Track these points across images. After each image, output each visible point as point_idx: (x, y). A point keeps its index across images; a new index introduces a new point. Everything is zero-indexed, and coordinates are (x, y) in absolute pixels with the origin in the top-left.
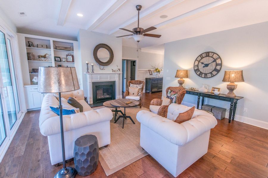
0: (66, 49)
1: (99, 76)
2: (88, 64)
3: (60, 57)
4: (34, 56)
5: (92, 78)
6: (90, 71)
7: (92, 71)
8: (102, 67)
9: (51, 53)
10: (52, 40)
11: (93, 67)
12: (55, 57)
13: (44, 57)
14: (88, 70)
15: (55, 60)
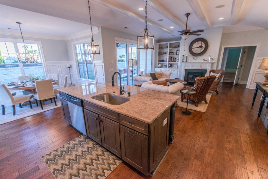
0: (176, 47)
1: (191, 65)
2: (183, 56)
3: (173, 53)
4: (161, 53)
5: (185, 66)
6: (185, 60)
7: (186, 61)
8: (195, 57)
9: (168, 50)
10: (169, 43)
11: (187, 58)
12: (170, 53)
13: (166, 53)
14: (183, 60)
15: (169, 55)
